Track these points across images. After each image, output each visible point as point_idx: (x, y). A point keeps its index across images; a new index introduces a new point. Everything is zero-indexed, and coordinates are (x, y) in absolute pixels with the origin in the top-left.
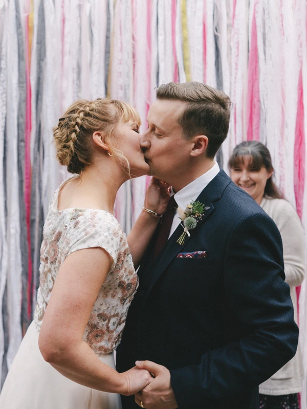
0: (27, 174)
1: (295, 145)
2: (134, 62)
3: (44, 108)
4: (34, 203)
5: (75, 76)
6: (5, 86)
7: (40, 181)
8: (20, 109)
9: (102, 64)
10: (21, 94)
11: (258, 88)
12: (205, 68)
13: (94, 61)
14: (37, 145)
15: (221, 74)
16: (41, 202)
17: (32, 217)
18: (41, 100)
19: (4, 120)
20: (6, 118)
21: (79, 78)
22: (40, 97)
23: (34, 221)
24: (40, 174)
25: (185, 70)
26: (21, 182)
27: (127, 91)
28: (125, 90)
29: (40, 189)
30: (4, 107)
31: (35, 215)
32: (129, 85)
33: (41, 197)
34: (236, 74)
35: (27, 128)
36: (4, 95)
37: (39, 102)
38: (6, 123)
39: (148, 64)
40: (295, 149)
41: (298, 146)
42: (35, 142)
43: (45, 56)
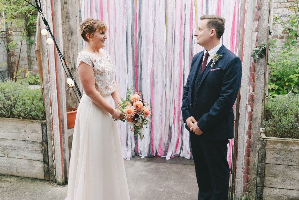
0: (135, 48)
1: (231, 35)
2: (176, 3)
3: (141, 22)
4: (138, 59)
5: (153, 9)
6: (127, 14)
7: (141, 51)
8: (132, 23)
9: (164, 4)
10: (132, 17)
11: (220, 13)
12: (202, 5)
13: (161, 3)
14: (139, 37)
15: (208, 7)
16: (141, 59)
17: (138, 65)
18: (141, 20)
19: (126, 28)
20: (127, 27)
21: (155, 10)
22: (140, 18)
23: (138, 66)
24: (140, 48)
25: (195, 6)
26: (133, 51)
27: (173, 15)
28: (172, 14)
29: (140, 54)
30: (126, 23)
31: (139, 64)
32: (174, 12)
33: (141, 57)
34: (213, 7)
35: (135, 30)
36: (126, 18)
37: (140, 20)
38: (127, 29)
39: (182, 4)
40: (231, 37)
41: (232, 36)
42: (138, 36)
43: (142, 2)
